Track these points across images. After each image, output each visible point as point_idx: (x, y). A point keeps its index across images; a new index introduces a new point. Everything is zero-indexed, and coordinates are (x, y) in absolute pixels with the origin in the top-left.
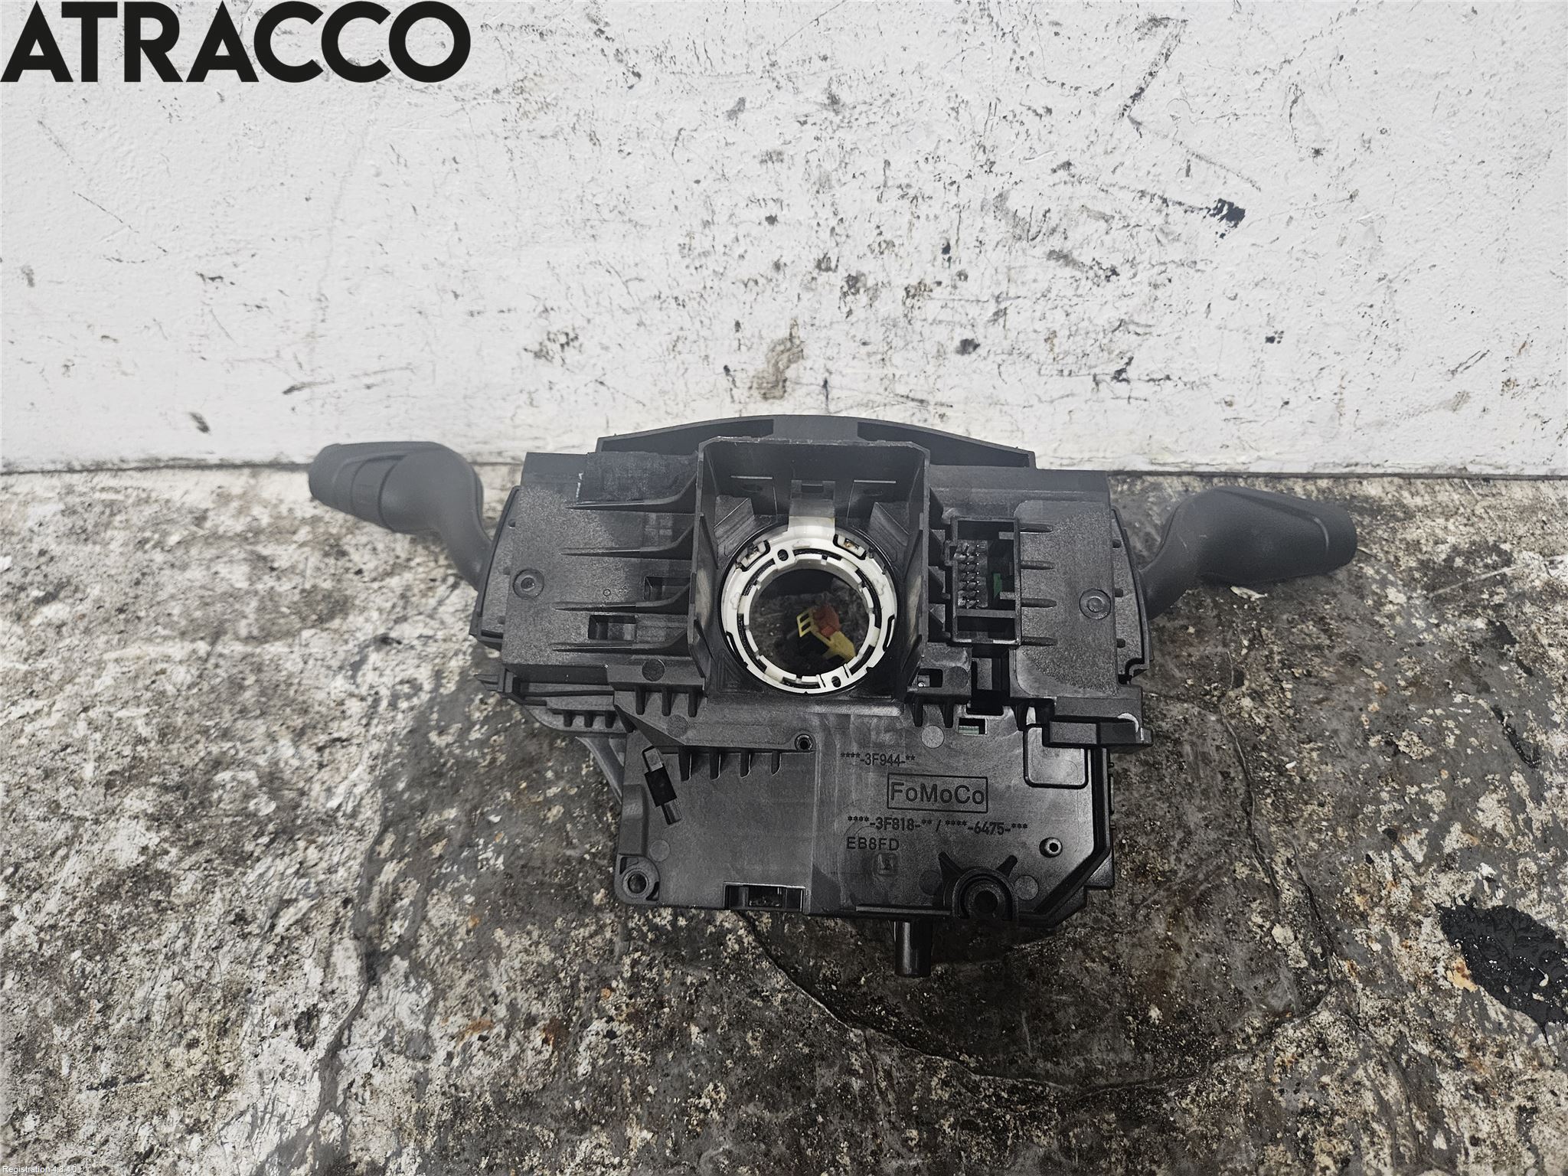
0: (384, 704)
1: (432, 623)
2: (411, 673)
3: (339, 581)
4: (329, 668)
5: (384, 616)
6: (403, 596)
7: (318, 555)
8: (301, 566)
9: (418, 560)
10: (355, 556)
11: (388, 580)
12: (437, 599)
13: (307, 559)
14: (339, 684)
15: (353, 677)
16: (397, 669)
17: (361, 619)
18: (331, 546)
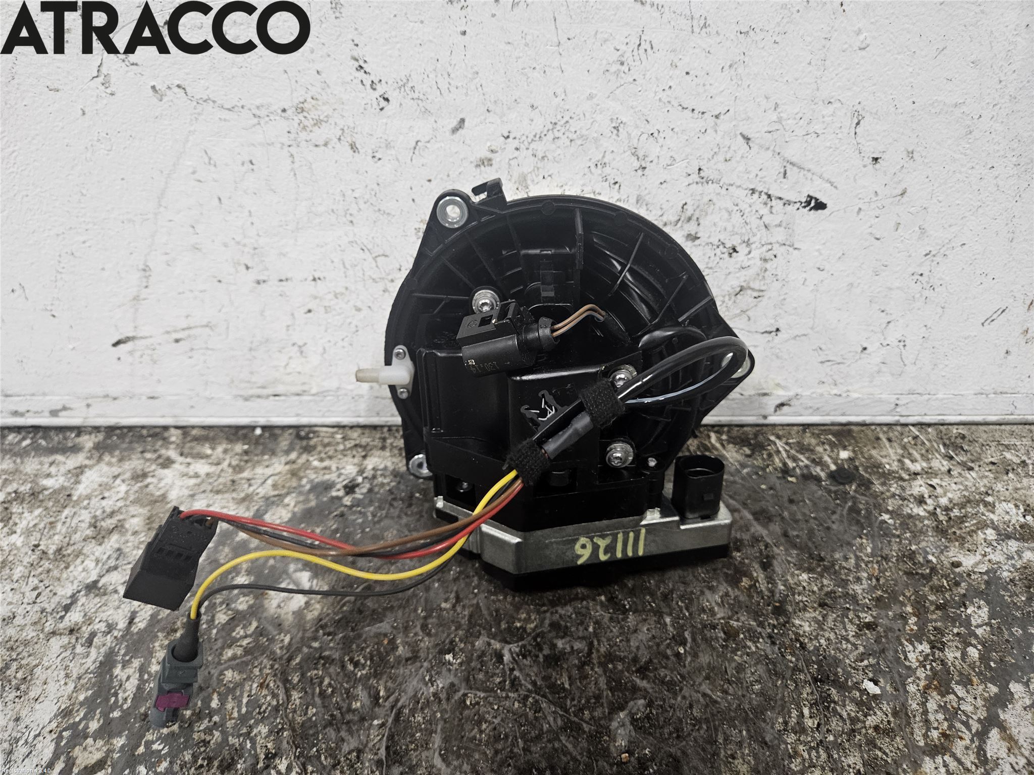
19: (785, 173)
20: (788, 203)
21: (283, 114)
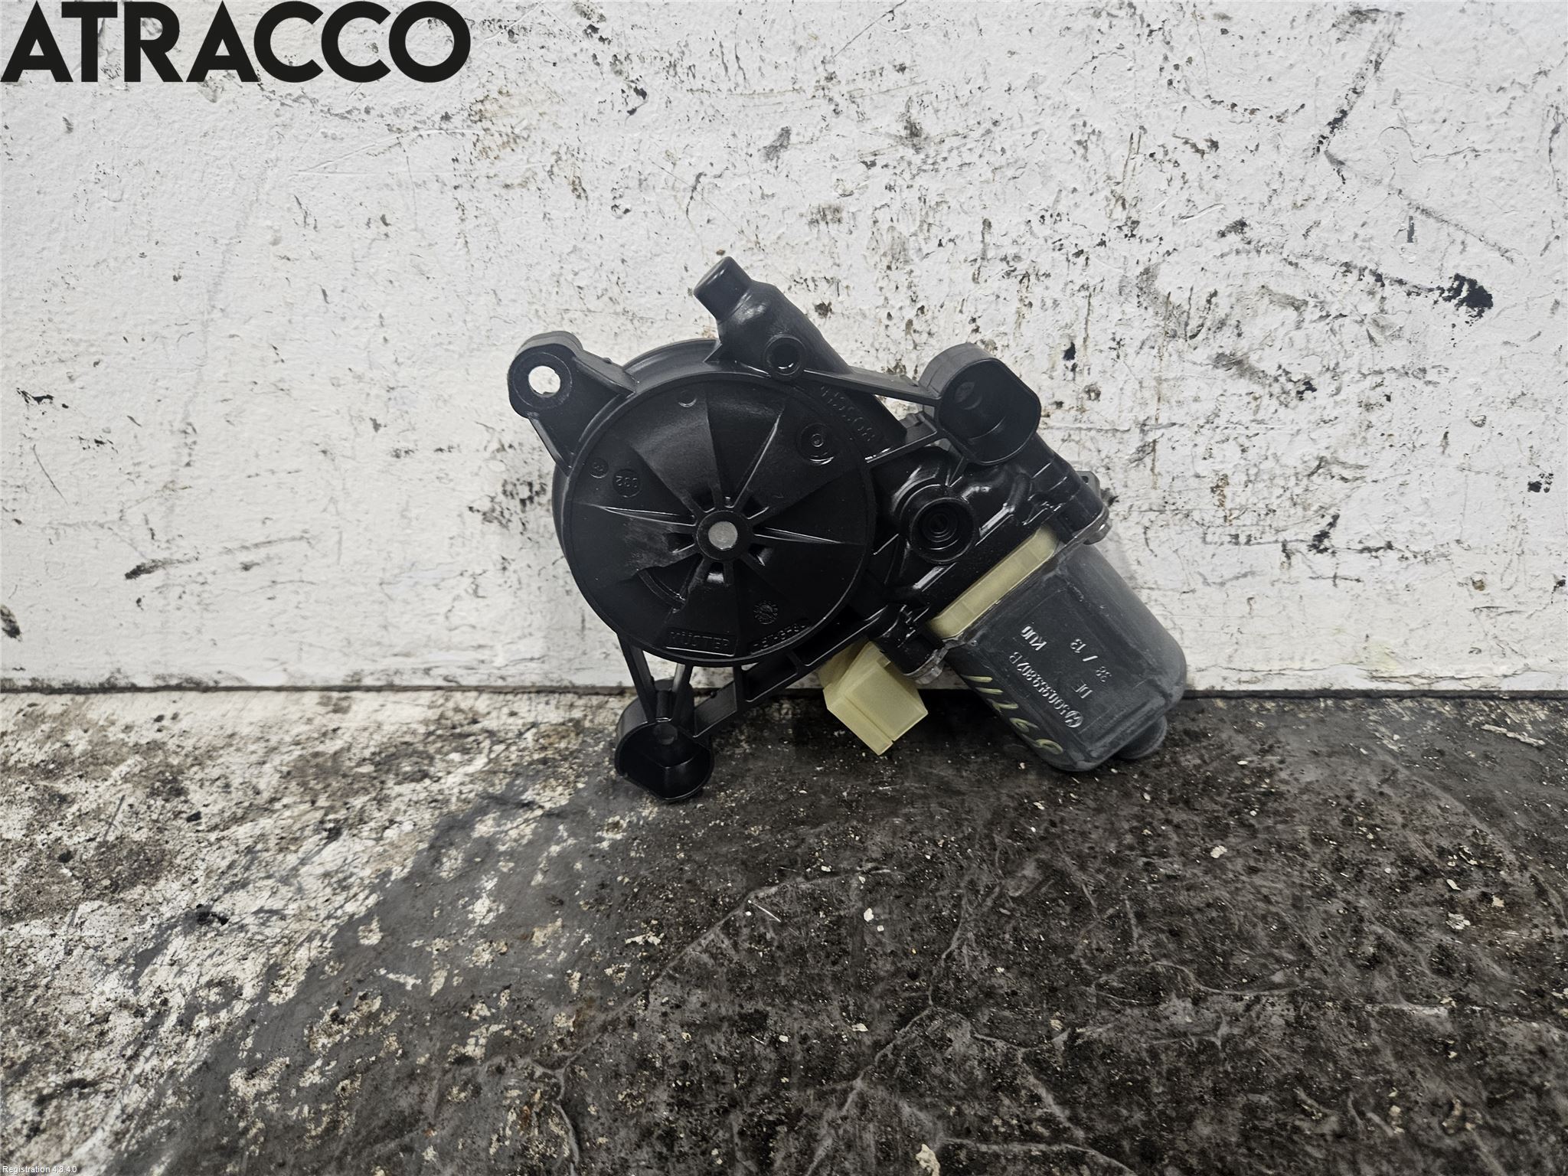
0: (172, 1020)
1: (284, 890)
2: (229, 968)
3: (160, 830)
4: (102, 960)
5: (212, 881)
6: (249, 850)
7: (140, 794)
8: (111, 809)
9: (285, 801)
10: (197, 797)
11: (234, 828)
12: (300, 855)
13: (123, 799)
14: (112, 986)
15: (135, 976)
16: (209, 962)
17: (176, 885)
18: (164, 782)
19: (1411, 232)
20: (1415, 291)
21: (444, 126)
